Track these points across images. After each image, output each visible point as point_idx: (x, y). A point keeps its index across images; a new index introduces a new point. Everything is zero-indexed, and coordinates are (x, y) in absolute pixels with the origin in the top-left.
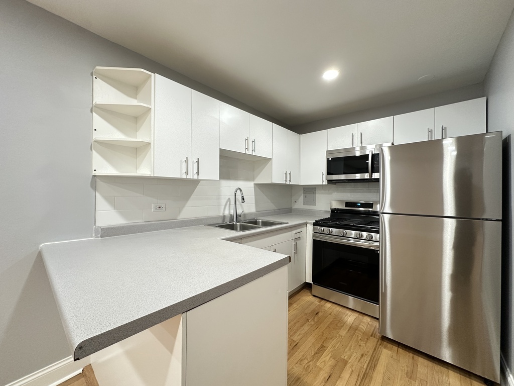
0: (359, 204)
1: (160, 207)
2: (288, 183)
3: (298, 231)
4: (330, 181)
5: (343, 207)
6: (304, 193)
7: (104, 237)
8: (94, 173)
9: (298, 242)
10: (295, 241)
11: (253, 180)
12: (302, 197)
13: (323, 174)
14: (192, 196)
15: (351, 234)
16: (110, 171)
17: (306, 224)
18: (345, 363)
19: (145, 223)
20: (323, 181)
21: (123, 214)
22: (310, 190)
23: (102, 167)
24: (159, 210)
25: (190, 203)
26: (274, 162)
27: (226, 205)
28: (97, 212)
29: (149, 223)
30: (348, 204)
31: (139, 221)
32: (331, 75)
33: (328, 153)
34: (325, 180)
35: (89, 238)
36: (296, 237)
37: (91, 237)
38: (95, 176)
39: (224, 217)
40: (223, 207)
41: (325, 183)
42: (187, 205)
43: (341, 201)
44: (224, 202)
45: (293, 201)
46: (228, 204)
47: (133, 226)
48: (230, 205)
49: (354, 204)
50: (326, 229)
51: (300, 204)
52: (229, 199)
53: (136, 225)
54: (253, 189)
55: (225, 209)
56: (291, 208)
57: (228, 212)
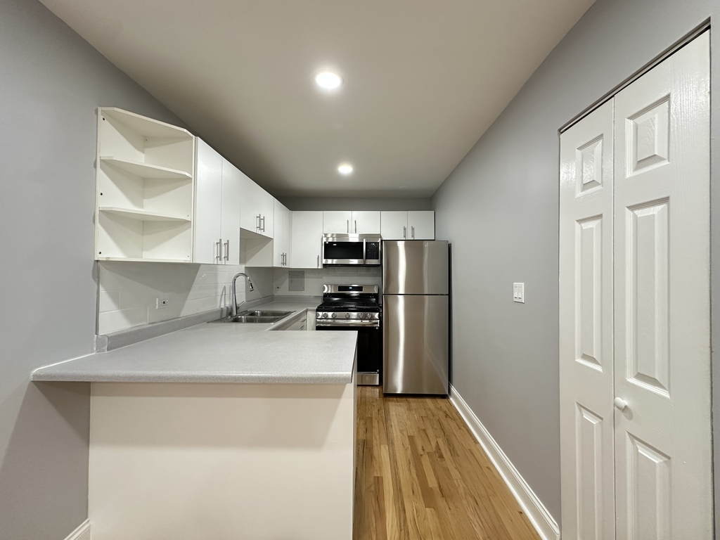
0: (351, 288)
1: (164, 303)
2: (284, 266)
3: (303, 319)
4: (325, 266)
5: (336, 291)
6: (289, 278)
7: (111, 349)
8: (98, 257)
11: (245, 262)
12: (287, 281)
13: (319, 258)
16: (117, 254)
17: (307, 311)
18: (371, 418)
19: (151, 326)
20: (318, 265)
21: (128, 315)
22: (297, 274)
23: (109, 249)
24: (164, 306)
26: (276, 243)
27: (222, 295)
28: (100, 314)
29: (156, 324)
30: (341, 288)
31: (144, 323)
32: (345, 169)
34: (320, 263)
35: (88, 353)
36: (302, 326)
37: (92, 352)
38: (98, 261)
39: (222, 309)
40: (220, 297)
41: (320, 267)
42: (189, 298)
43: (334, 286)
44: (220, 291)
45: (275, 287)
46: (224, 293)
47: (140, 331)
49: (347, 288)
50: (330, 313)
51: (284, 290)
52: (225, 287)
53: (143, 329)
55: (221, 300)
56: (273, 295)
57: (224, 304)
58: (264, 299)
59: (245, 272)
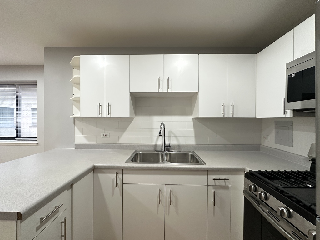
1: (105, 135)
7: (77, 149)
11: (192, 114)
12: (273, 132)
13: (284, 101)
14: (128, 129)
20: (284, 112)
24: (105, 137)
25: (126, 133)
31: (94, 142)
35: (73, 148)
42: (124, 135)
45: (263, 137)
47: (90, 145)
51: (270, 141)
54: (192, 123)
55: (157, 139)
56: (261, 145)
57: (161, 142)
58: (232, 145)
59: (194, 121)
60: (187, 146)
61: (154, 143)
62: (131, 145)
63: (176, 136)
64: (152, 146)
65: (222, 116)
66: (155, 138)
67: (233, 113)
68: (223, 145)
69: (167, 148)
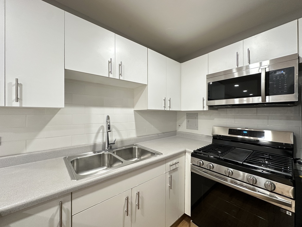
0: (246, 132)
2: (168, 109)
3: (174, 161)
4: (211, 107)
5: (226, 134)
6: (187, 119)
9: (173, 174)
10: (169, 174)
11: (133, 106)
12: (185, 122)
13: (204, 100)
14: (46, 126)
15: (239, 175)
17: (185, 152)
20: (204, 107)
22: (192, 115)
27: (98, 133)
33: (209, 77)
34: (205, 105)
36: (171, 169)
39: (95, 145)
41: (206, 108)
43: (224, 127)
46: (101, 131)
48: (103, 132)
49: (239, 132)
50: (206, 163)
51: (183, 127)
54: (133, 116)
55: (96, 137)
56: (176, 131)
57: (101, 140)
58: (162, 134)
59: (135, 114)
60: (130, 140)
61: (92, 143)
62: (54, 152)
63: (118, 131)
64: (90, 146)
65: (163, 109)
66: (93, 136)
67: (170, 107)
68: (157, 135)
69: (110, 145)
